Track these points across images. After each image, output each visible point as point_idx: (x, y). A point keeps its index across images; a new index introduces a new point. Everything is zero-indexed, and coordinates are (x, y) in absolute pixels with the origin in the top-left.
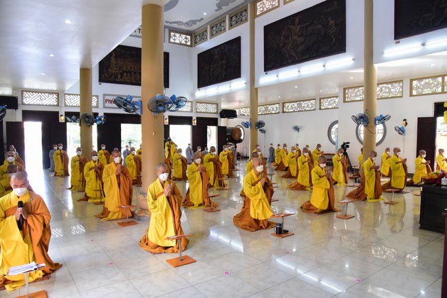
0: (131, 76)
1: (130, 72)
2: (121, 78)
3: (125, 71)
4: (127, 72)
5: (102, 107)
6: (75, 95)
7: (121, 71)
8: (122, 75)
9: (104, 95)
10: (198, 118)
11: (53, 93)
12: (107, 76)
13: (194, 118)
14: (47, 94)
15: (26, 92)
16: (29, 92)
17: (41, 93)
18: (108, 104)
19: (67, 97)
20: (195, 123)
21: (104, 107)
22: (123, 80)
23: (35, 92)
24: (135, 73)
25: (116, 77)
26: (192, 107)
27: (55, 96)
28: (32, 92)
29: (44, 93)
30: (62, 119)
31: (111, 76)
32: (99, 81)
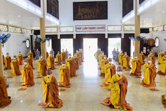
0: (88, 16)
1: (87, 14)
2: (83, 17)
3: (85, 14)
4: (86, 14)
5: (75, 31)
6: (64, 27)
7: (83, 14)
8: (84, 16)
9: (76, 26)
10: (125, 34)
11: (55, 27)
12: (77, 17)
13: (123, 34)
14: (53, 28)
15: (46, 27)
16: (47, 27)
17: (51, 27)
18: (78, 30)
19: (61, 28)
20: (123, 37)
21: (76, 31)
22: (84, 18)
23: (49, 27)
24: (90, 14)
25: (81, 17)
26: (121, 28)
27: (56, 28)
28: (48, 27)
29: (52, 27)
30: (59, 38)
31: (79, 17)
32: (74, 20)
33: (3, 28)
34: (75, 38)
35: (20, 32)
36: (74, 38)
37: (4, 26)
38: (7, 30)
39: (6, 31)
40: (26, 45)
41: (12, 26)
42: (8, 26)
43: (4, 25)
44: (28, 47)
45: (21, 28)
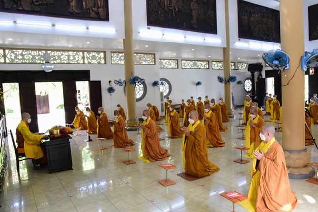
32: (310, 40)
33: (201, 65)
34: (313, 74)
35: (234, 68)
36: (311, 74)
37: (202, 63)
38: (208, 67)
39: (207, 69)
40: (245, 88)
41: (216, 61)
42: (209, 61)
43: (203, 61)
44: (250, 90)
45: (235, 63)
